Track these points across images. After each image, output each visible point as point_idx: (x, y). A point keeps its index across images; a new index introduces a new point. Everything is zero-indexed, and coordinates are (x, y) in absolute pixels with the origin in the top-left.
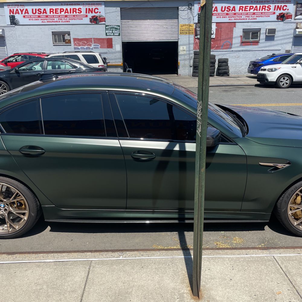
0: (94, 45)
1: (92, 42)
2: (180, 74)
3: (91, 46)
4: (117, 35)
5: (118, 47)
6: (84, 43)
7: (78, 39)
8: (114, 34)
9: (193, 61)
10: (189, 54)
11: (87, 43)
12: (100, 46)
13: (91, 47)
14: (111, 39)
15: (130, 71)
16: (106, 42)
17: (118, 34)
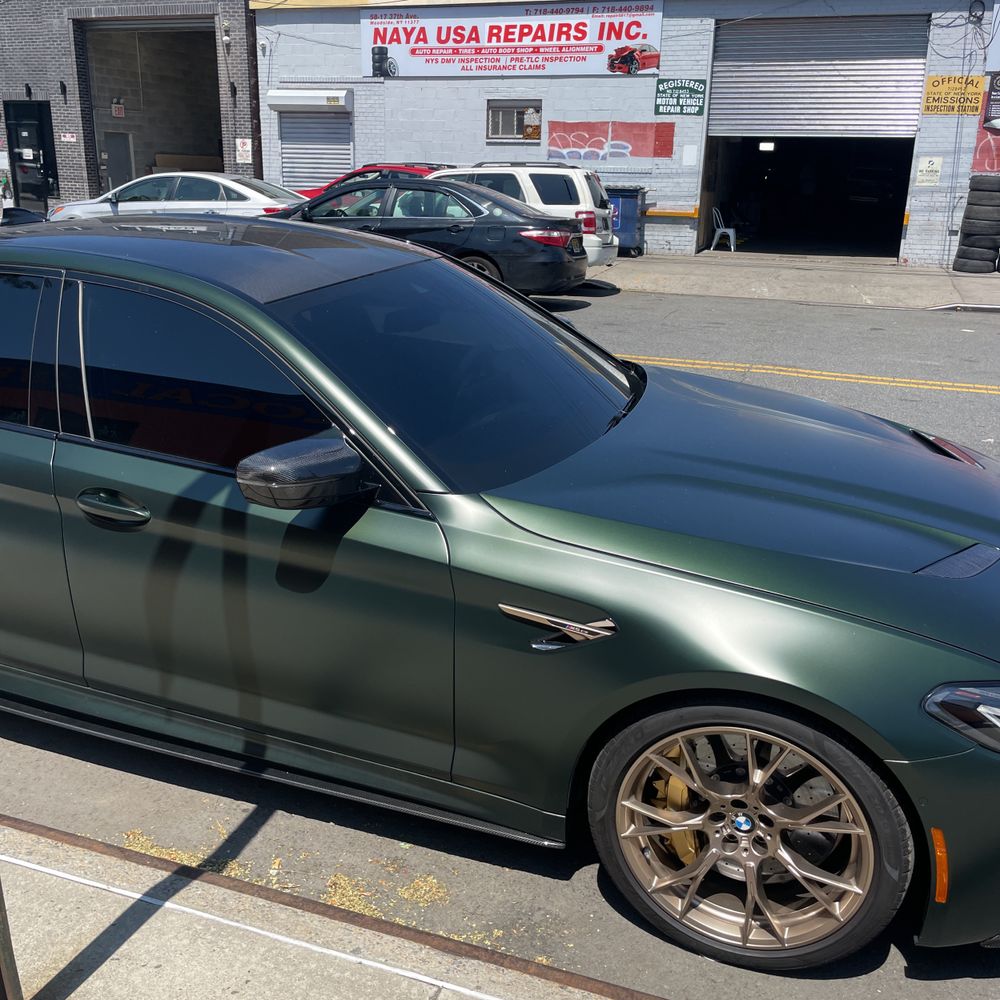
0: (613, 146)
1: (607, 133)
2: (906, 256)
3: (602, 148)
4: (694, 114)
5: (690, 154)
6: (582, 139)
7: (565, 123)
8: (682, 109)
9: (962, 214)
10: (953, 189)
11: (590, 138)
12: (630, 148)
13: (601, 153)
14: (671, 126)
15: (728, 236)
16: (651, 135)
17: (697, 108)
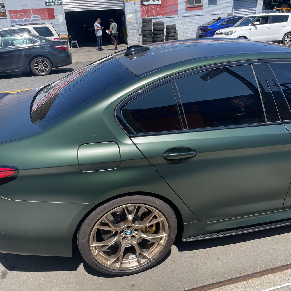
0: (34, 17)
1: (31, 13)
2: (130, 43)
3: (30, 18)
4: (59, 5)
6: (22, 15)
7: (14, 11)
8: (55, 3)
9: (141, 30)
10: (137, 23)
11: (25, 15)
12: (40, 17)
13: (31, 20)
14: (52, 9)
16: (46, 12)
17: (60, 3)
